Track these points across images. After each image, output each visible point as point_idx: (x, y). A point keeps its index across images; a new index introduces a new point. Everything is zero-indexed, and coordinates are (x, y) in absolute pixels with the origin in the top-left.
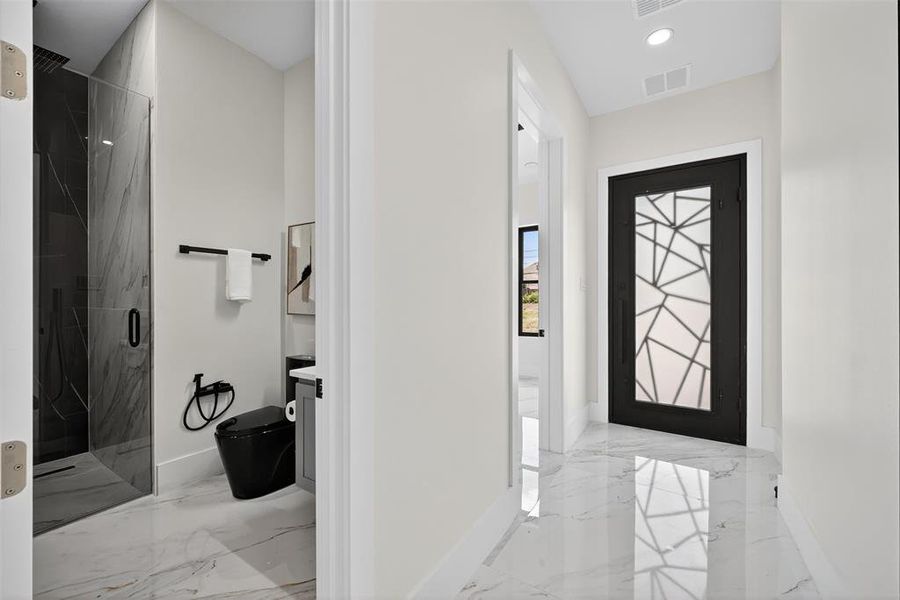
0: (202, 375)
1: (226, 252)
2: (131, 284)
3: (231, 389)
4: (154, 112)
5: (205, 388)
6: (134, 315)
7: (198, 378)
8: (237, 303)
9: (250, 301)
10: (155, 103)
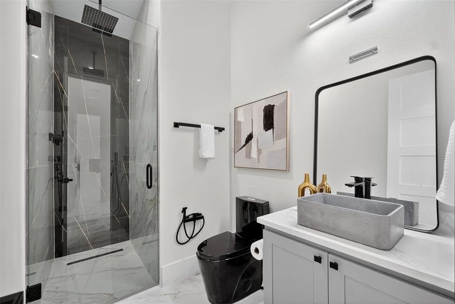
0: (186, 208)
1: (199, 126)
2: (148, 149)
3: (203, 217)
4: (159, 36)
5: (188, 217)
6: (149, 168)
7: (184, 210)
8: (206, 160)
9: (214, 158)
10: (160, 31)
